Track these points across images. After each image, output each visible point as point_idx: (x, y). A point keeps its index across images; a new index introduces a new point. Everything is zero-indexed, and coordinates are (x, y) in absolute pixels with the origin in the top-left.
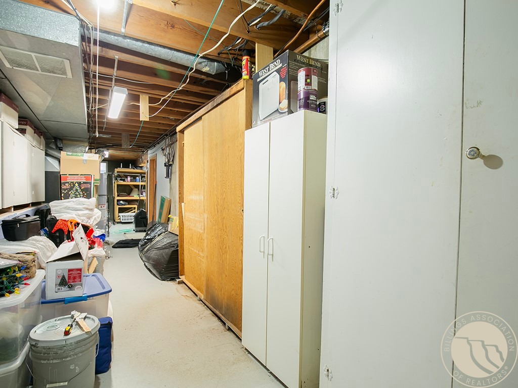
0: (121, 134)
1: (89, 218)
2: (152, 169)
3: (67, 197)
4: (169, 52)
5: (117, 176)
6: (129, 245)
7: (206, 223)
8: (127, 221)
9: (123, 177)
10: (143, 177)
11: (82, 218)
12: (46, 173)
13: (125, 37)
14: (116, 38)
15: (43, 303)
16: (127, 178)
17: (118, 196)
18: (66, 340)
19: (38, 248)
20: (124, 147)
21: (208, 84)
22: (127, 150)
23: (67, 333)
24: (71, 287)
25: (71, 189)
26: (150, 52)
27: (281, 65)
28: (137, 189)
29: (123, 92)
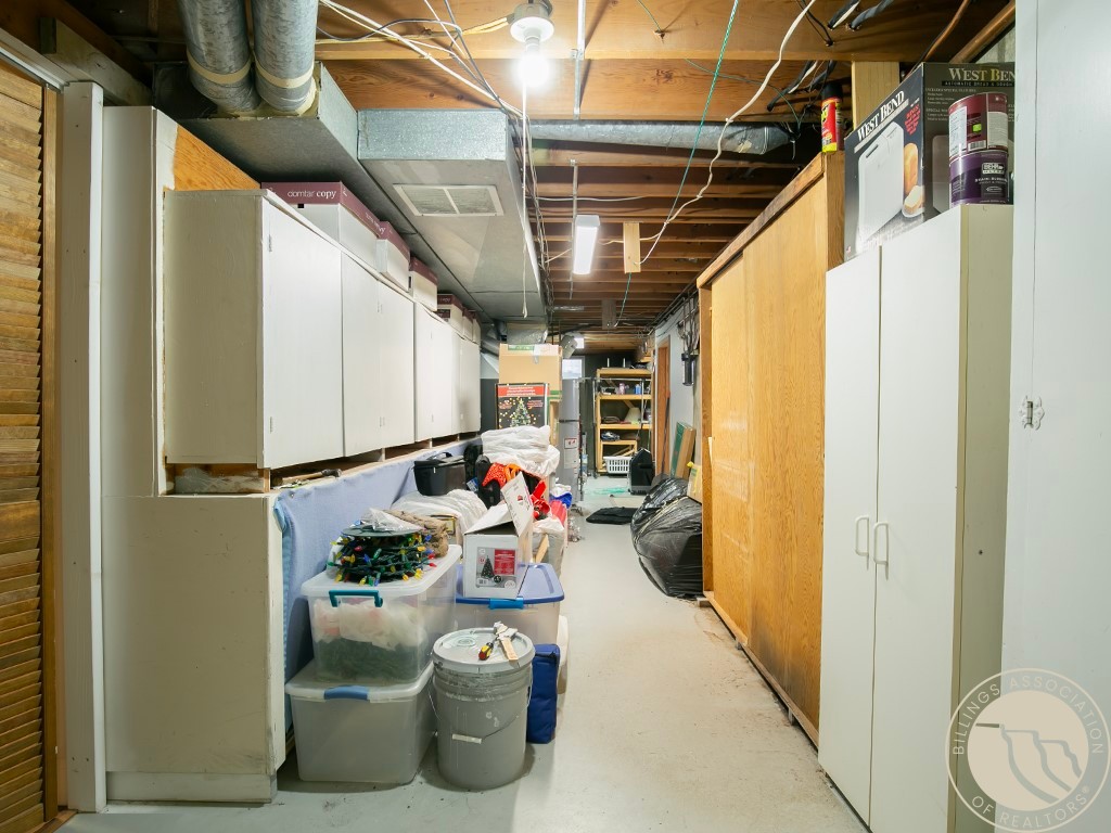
0: (600, 302)
1: (539, 463)
2: (662, 367)
3: (507, 424)
4: (664, 130)
5: (600, 384)
6: (617, 519)
7: (752, 482)
8: (617, 472)
9: (610, 384)
10: (647, 384)
11: (527, 462)
12: (483, 381)
13: (582, 122)
14: (568, 127)
15: (458, 601)
16: (618, 386)
17: (603, 422)
18: (479, 667)
19: (461, 510)
20: (607, 325)
21: (759, 177)
22: (612, 331)
23: (483, 656)
24: (499, 582)
25: (513, 409)
26: (629, 139)
27: (906, 104)
28: (637, 409)
29: (592, 224)
